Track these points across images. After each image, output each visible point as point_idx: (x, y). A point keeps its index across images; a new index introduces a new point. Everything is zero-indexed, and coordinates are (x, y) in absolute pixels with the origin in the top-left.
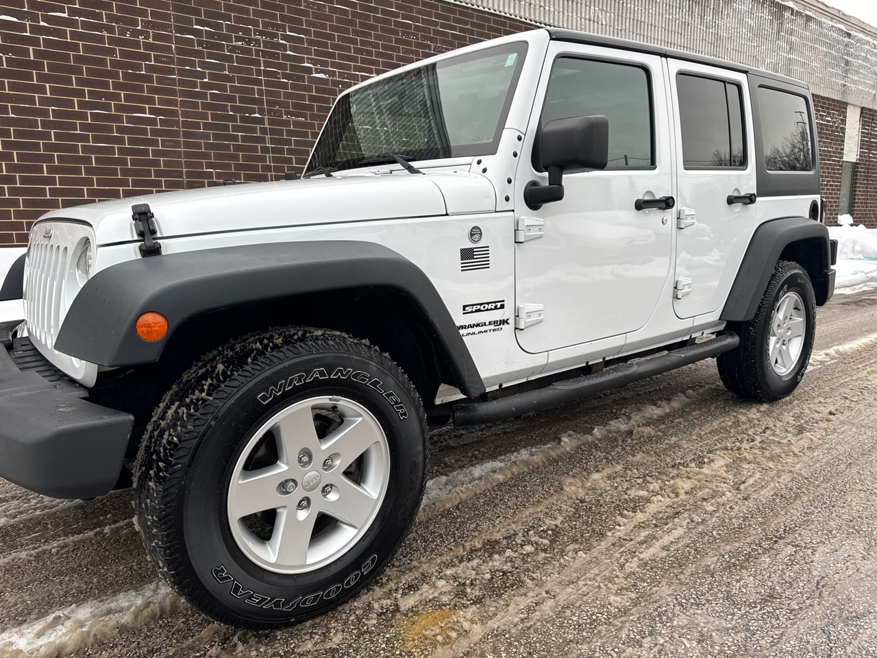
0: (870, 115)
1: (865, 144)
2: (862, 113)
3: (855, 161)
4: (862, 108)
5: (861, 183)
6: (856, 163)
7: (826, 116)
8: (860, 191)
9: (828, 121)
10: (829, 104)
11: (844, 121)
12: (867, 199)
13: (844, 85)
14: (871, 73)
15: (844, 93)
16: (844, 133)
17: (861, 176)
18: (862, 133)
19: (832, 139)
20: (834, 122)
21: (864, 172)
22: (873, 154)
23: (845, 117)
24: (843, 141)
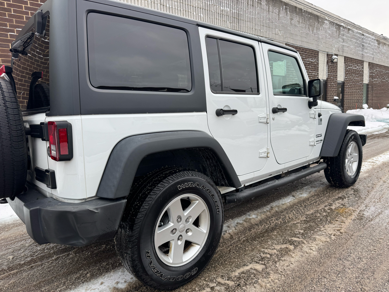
0: (372, 65)
1: (371, 77)
2: (369, 64)
3: (367, 83)
4: (369, 63)
5: (370, 92)
6: (368, 84)
7: (357, 66)
8: (370, 95)
9: (357, 68)
10: (358, 62)
11: (363, 68)
12: (373, 98)
13: (363, 54)
14: (372, 49)
15: (363, 57)
16: (363, 72)
17: (370, 89)
18: (370, 72)
19: (359, 75)
20: (360, 68)
21: (371, 87)
22: (374, 80)
23: (363, 66)
24: (363, 76)
